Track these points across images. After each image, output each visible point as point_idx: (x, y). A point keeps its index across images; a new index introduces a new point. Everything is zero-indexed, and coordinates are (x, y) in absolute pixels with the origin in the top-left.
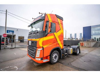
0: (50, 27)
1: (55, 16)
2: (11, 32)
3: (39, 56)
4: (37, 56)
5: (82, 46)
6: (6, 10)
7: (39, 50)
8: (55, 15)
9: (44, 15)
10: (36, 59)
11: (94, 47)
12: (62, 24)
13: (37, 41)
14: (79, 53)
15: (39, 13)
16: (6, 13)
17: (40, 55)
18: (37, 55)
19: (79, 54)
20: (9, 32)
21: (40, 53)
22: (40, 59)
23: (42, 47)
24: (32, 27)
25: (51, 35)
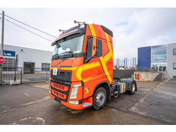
0: (94, 47)
1: (101, 28)
2: (10, 54)
3: (75, 97)
4: (71, 98)
5: (138, 79)
6: (3, 12)
7: (75, 86)
8: (101, 26)
9: (83, 26)
10: (70, 102)
11: (156, 81)
12: (111, 42)
13: (71, 71)
14: (134, 92)
15: (75, 22)
16: (3, 17)
17: (78, 95)
18: (72, 95)
19: (136, 92)
20: (5, 54)
21: (78, 92)
22: (77, 103)
23: (82, 81)
24: (59, 46)
25: (96, 61)
